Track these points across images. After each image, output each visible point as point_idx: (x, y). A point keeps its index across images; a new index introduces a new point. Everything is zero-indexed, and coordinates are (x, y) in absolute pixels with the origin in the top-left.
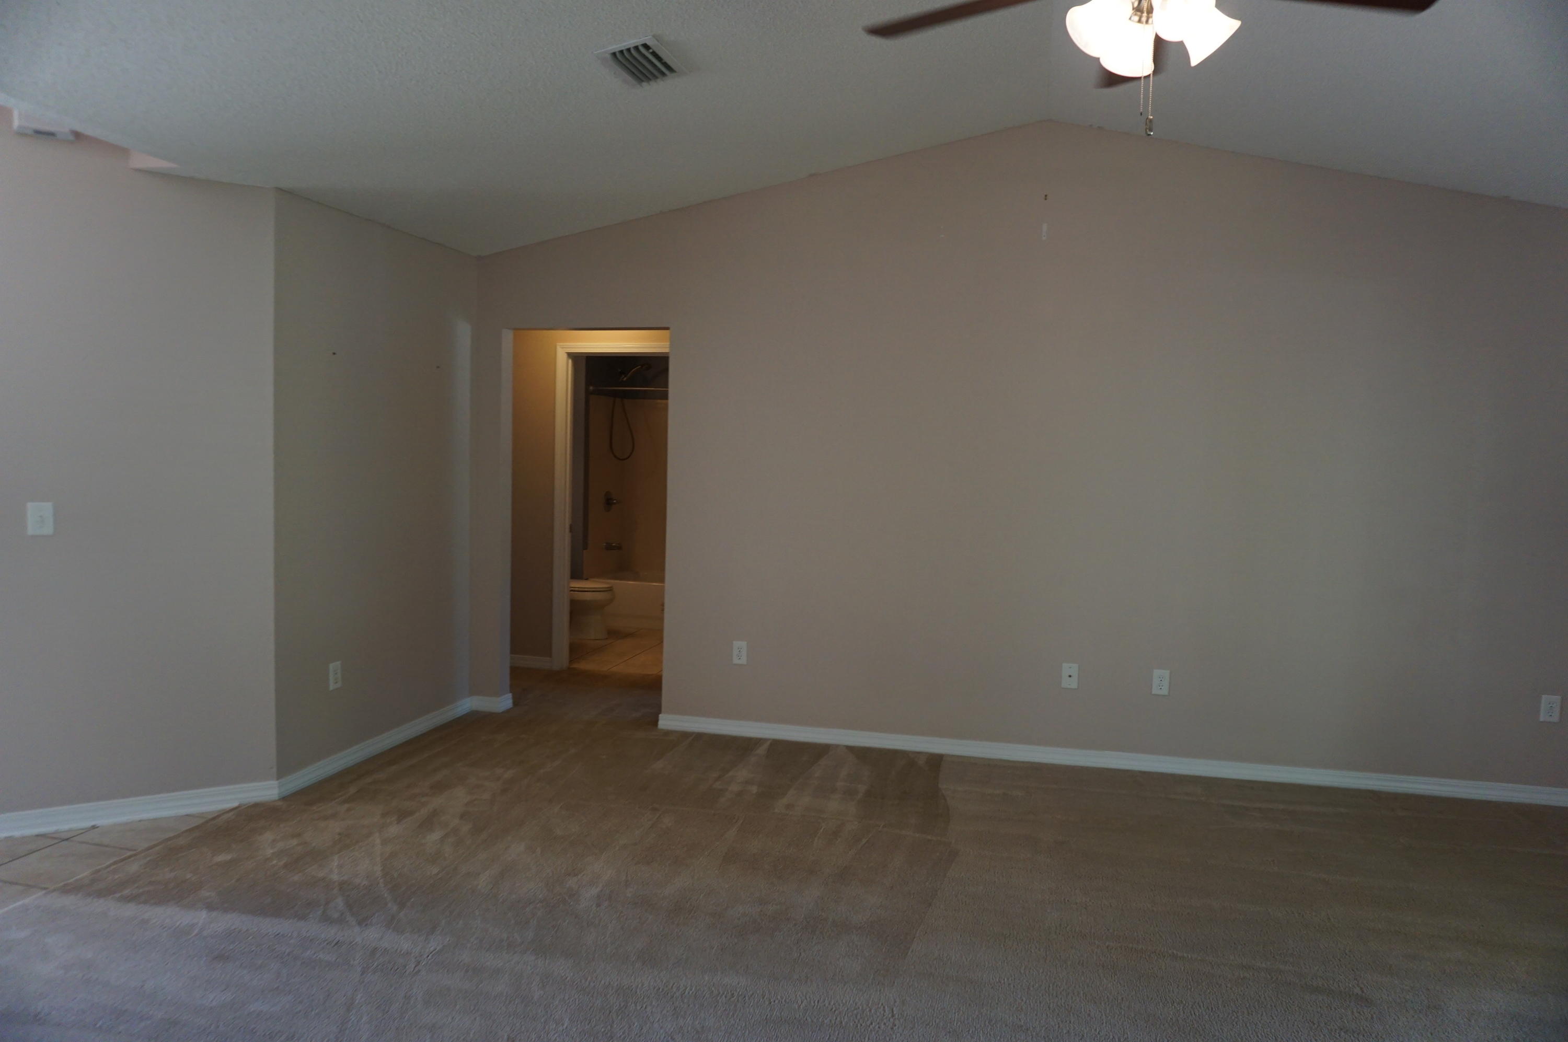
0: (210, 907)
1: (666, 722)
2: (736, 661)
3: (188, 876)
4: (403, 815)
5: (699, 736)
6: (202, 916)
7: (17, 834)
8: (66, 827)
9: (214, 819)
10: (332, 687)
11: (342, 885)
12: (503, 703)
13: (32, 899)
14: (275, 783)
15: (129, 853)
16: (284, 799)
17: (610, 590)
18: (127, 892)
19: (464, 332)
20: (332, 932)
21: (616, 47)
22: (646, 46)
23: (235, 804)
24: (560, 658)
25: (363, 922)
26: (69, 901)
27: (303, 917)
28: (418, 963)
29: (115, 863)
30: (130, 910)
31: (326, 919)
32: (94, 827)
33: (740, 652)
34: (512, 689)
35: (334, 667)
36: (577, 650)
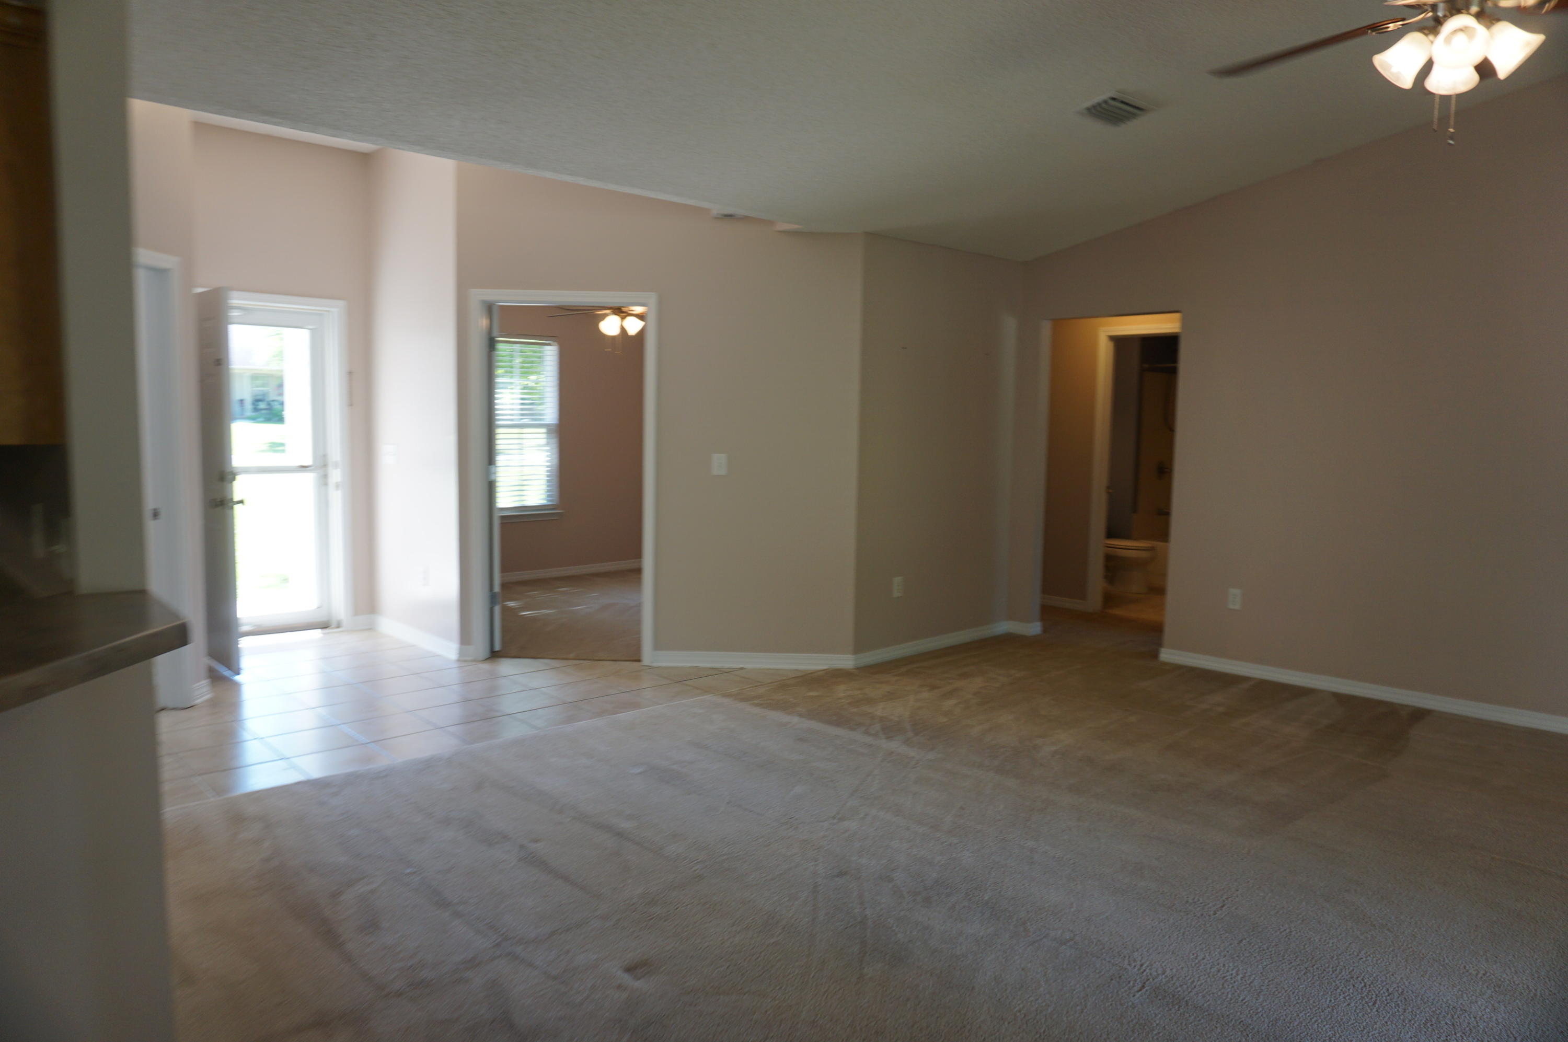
0: (801, 716)
1: (1167, 655)
2: (1231, 606)
3: (791, 700)
4: (933, 687)
5: (1192, 669)
6: (795, 719)
7: (702, 665)
8: (727, 666)
9: (812, 673)
10: (896, 594)
11: (882, 719)
12: (1034, 628)
13: (707, 697)
14: (851, 657)
15: (759, 684)
16: (858, 668)
17: (1152, 549)
18: (756, 702)
19: (1010, 325)
20: (869, 740)
21: (1089, 104)
22: (1113, 99)
23: (825, 667)
24: (1093, 601)
25: (889, 738)
26: (726, 701)
27: (852, 729)
28: (917, 764)
29: (752, 687)
30: (757, 710)
31: (867, 733)
32: (742, 669)
33: (1235, 599)
34: (1042, 619)
35: (897, 580)
36: (1109, 599)
